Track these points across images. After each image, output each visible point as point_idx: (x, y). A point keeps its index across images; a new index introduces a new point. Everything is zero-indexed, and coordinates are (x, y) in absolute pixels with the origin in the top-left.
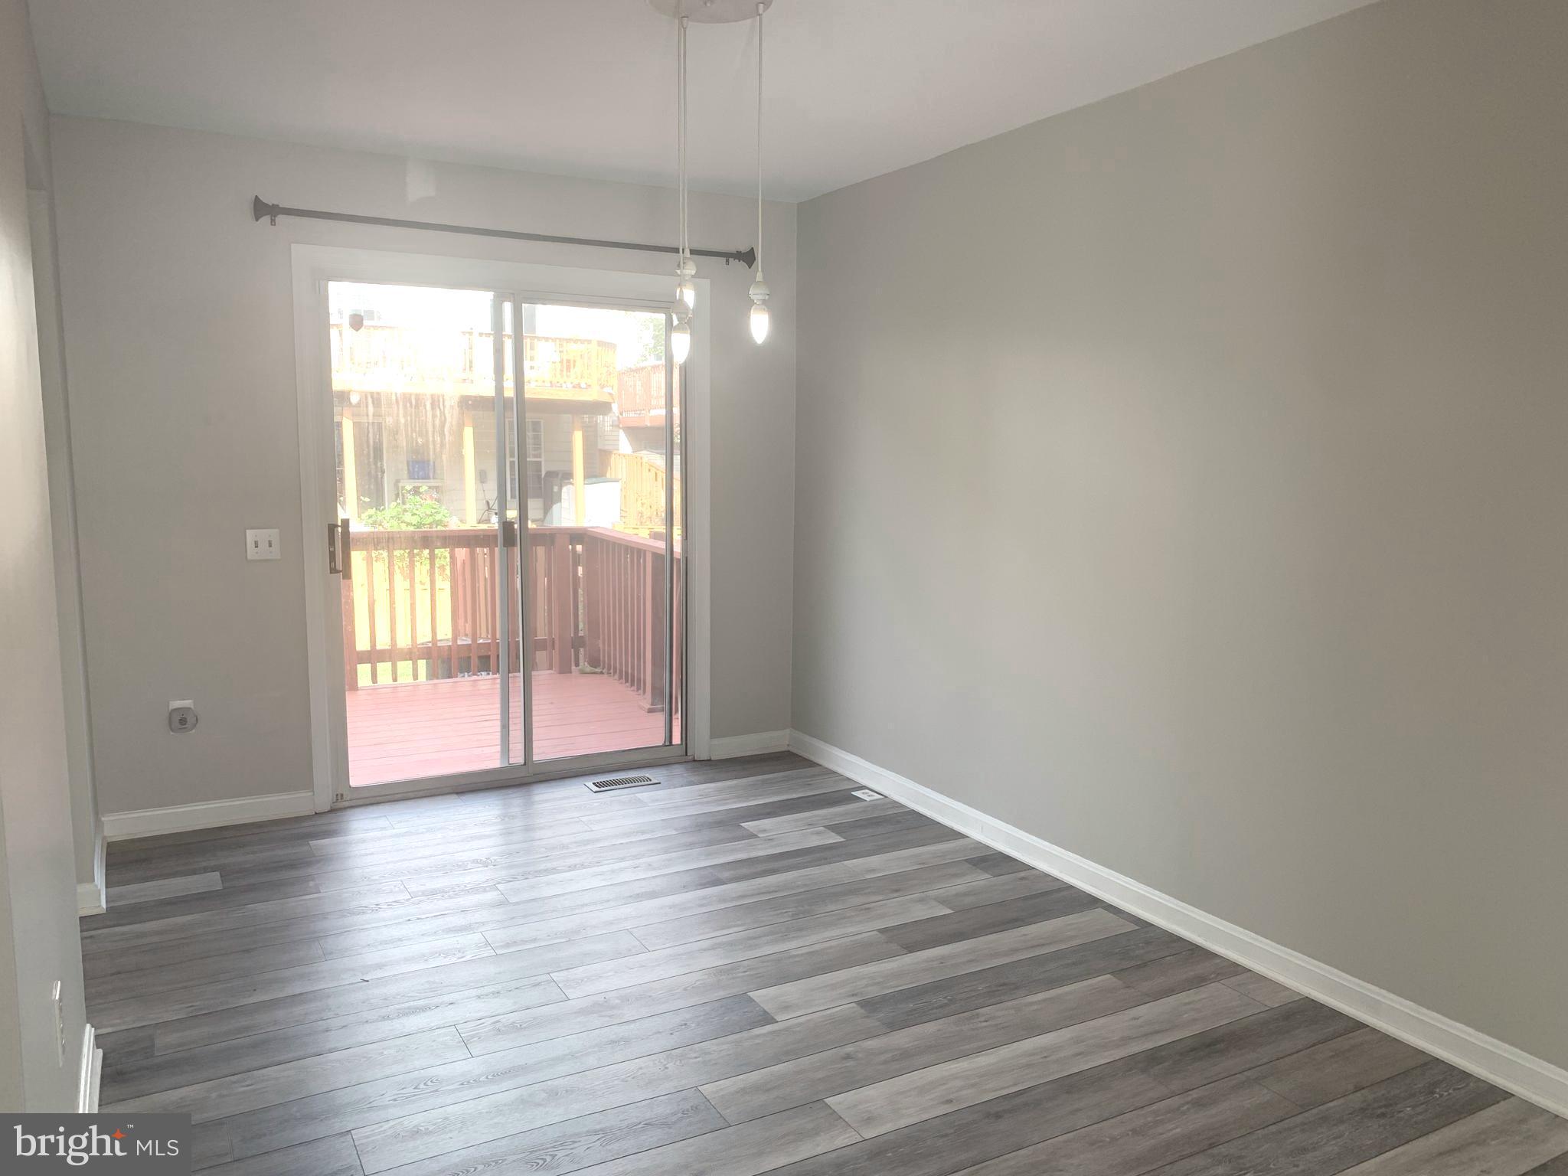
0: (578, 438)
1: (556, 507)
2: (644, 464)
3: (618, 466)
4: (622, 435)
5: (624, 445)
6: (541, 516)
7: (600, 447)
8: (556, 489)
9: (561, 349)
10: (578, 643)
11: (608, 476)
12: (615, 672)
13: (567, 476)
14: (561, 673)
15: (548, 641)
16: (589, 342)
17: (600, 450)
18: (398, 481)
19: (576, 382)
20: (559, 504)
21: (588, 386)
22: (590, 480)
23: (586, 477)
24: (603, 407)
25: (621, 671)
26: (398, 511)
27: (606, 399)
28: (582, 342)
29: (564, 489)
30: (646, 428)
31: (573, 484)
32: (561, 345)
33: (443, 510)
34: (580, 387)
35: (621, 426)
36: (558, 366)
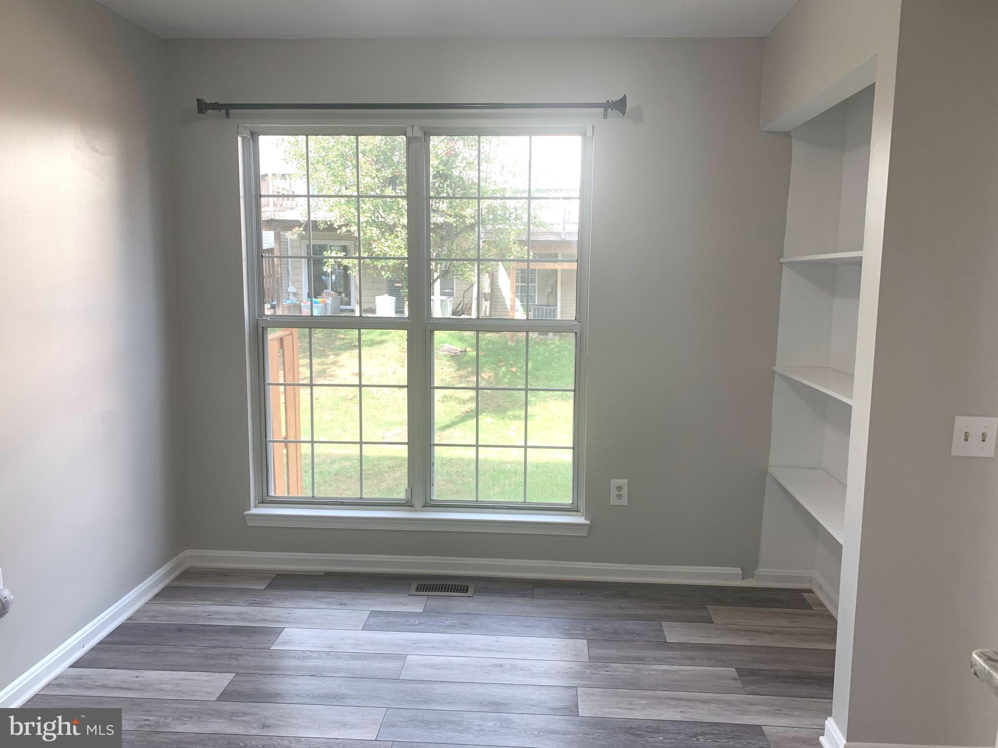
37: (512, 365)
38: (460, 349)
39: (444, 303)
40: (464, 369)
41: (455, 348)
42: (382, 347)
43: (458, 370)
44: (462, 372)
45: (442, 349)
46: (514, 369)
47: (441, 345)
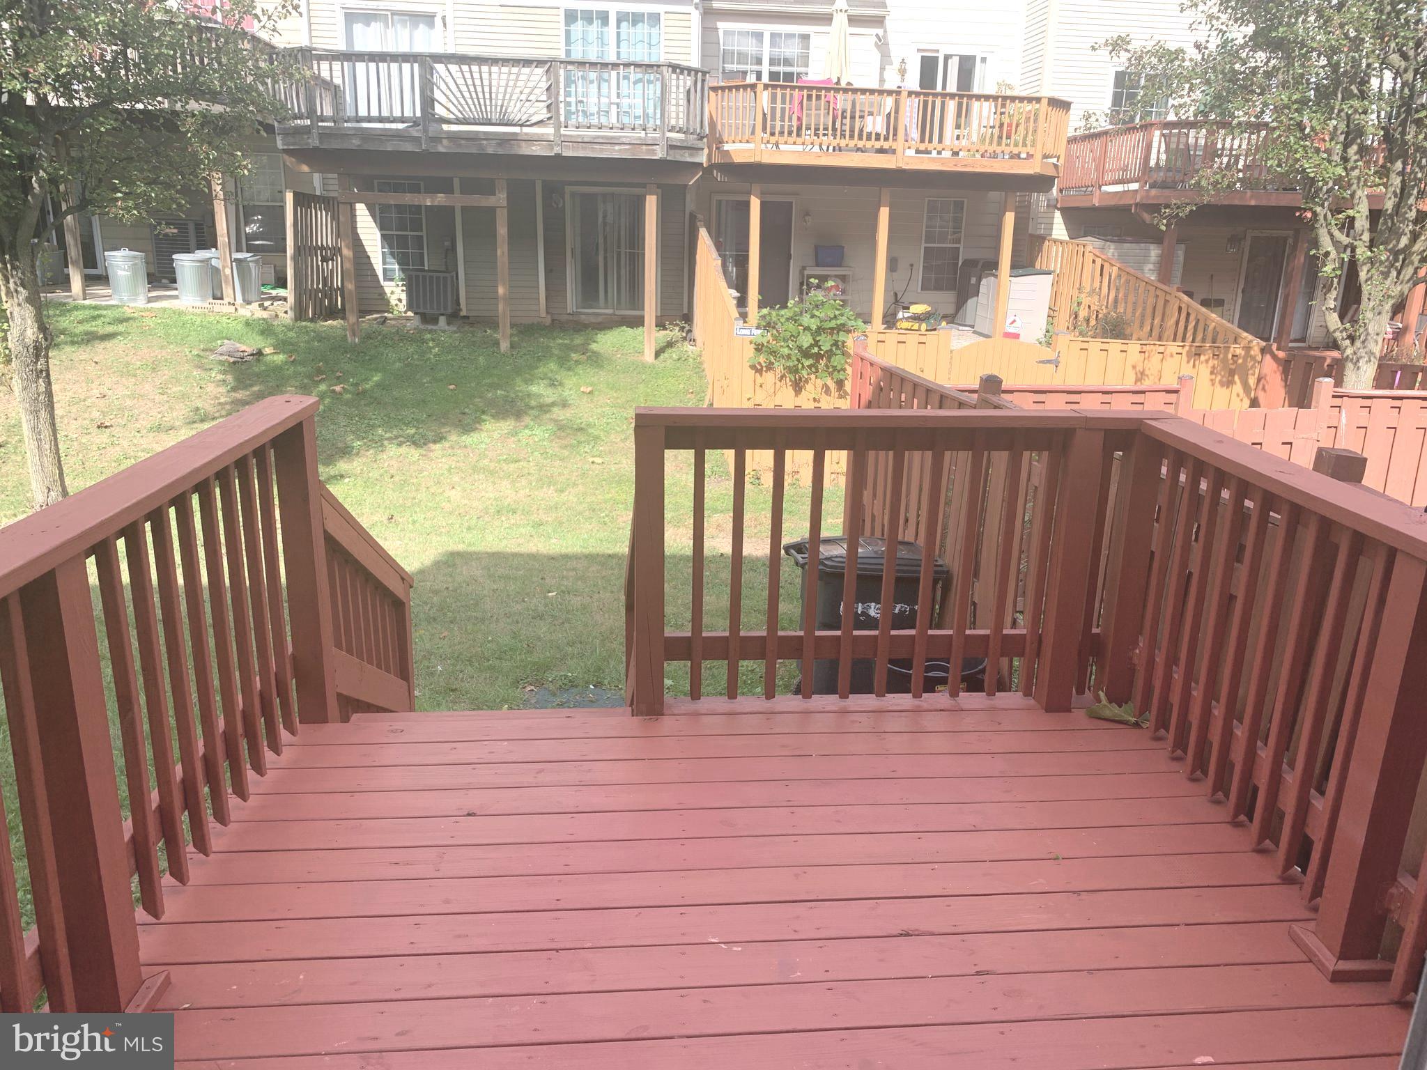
0: (1009, 219)
1: (971, 302)
2: (1087, 254)
3: (1053, 256)
4: (1058, 216)
5: (1059, 230)
6: (950, 310)
7: (1030, 231)
8: (973, 280)
9: (1003, 110)
10: (1093, 647)
11: (1038, 266)
12: (1163, 723)
13: (992, 266)
14: (1049, 709)
15: (1028, 643)
16: (1038, 100)
17: (1032, 236)
18: (804, 268)
19: (1016, 151)
20: (975, 298)
21: (1030, 156)
22: (1015, 272)
23: (1013, 267)
24: (1042, 183)
25: (1165, 706)
26: (795, 312)
27: (1051, 172)
28: (1030, 100)
29: (984, 282)
30: (1094, 209)
31: (996, 276)
32: (1003, 106)
33: (848, 312)
34: (1019, 158)
35: (1059, 206)
36: (996, 131)
37: (339, 380)
38: (249, 350)
39: (244, 264)
40: (246, 388)
41: (243, 348)
42: (108, 344)
43: (234, 389)
44: (240, 395)
45: (220, 350)
46: (338, 388)
47: (219, 342)
